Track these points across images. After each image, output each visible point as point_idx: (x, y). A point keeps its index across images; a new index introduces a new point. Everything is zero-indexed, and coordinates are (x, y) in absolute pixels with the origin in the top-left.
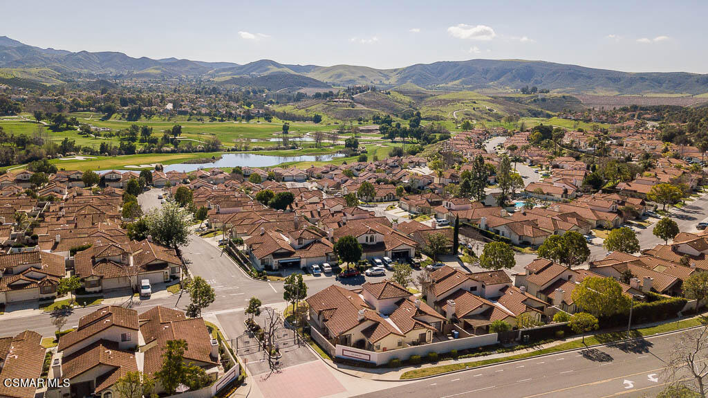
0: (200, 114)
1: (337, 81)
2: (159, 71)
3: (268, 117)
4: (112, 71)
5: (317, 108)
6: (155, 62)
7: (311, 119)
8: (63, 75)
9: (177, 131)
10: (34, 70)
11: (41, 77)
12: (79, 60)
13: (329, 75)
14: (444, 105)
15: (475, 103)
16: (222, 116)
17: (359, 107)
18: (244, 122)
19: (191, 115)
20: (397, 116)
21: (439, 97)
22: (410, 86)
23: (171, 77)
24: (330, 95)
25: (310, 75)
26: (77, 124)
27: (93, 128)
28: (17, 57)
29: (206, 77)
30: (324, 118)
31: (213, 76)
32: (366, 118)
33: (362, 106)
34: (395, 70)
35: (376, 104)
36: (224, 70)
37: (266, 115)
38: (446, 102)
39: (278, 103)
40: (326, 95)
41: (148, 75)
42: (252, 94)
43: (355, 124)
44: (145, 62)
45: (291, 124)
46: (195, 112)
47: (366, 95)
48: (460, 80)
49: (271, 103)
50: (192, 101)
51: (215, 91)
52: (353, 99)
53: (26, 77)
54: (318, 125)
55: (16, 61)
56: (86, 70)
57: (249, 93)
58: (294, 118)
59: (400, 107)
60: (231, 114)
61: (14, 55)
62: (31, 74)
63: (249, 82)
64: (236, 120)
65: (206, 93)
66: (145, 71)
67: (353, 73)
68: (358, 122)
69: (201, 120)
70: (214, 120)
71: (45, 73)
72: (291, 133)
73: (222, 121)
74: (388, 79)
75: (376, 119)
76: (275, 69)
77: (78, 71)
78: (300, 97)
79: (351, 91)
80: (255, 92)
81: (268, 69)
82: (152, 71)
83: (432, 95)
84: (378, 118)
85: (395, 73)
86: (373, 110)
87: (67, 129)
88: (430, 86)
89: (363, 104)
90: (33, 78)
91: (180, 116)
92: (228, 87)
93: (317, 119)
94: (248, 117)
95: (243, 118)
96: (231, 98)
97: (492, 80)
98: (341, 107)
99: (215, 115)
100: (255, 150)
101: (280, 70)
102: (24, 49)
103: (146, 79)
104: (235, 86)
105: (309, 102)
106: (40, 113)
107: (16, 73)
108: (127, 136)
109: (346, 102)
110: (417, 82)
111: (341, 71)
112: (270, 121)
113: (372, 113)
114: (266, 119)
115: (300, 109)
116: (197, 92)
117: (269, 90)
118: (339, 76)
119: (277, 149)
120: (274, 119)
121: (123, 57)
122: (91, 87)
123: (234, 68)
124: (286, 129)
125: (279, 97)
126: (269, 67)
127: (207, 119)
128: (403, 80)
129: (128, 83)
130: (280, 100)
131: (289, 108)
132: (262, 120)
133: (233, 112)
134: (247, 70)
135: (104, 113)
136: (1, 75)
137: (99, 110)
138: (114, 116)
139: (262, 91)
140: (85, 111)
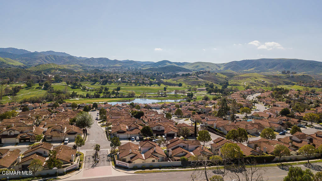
0: (131, 82)
2: (121, 65)
3: (159, 84)
4: (102, 65)
5: (181, 80)
6: (120, 62)
7: (178, 85)
8: (83, 67)
9: (119, 89)
10: (72, 66)
11: (74, 68)
12: (90, 61)
13: (193, 66)
14: (241, 79)
15: (256, 78)
16: (140, 83)
17: (200, 80)
20: (218, 84)
21: (240, 76)
22: (229, 71)
23: (125, 68)
24: (189, 74)
25: (183, 67)
26: (81, 86)
27: (87, 88)
28: (68, 60)
29: (139, 68)
30: (183, 85)
31: (143, 67)
32: (202, 85)
33: (201, 79)
34: (223, 64)
35: (209, 79)
36: (147, 65)
37: (159, 83)
38: (242, 78)
39: (166, 78)
40: (187, 75)
41: (116, 67)
42: (156, 74)
43: (197, 87)
44: (116, 61)
45: (169, 87)
46: (129, 82)
47: (205, 75)
48: (254, 68)
49: (164, 78)
50: (130, 77)
52: (198, 76)
53: (69, 68)
54: (180, 87)
55: (67, 62)
56: (92, 65)
57: (155, 74)
58: (170, 84)
59: (220, 79)
61: (66, 60)
62: (70, 67)
63: (156, 70)
66: (115, 65)
67: (203, 65)
69: (131, 85)
70: (136, 85)
71: (76, 66)
72: (167, 90)
74: (220, 68)
75: (207, 85)
76: (169, 64)
77: (89, 65)
78: (176, 76)
79: (198, 73)
80: (158, 74)
81: (166, 64)
82: (118, 65)
83: (237, 75)
84: (208, 84)
86: (206, 81)
87: (78, 88)
88: (239, 71)
89: (202, 78)
90: (71, 68)
92: (147, 71)
93: (180, 85)
94: (151, 84)
96: (145, 76)
97: (270, 68)
98: (192, 79)
99: (137, 83)
100: (149, 97)
101: (171, 64)
102: (71, 57)
103: (115, 69)
104: (150, 71)
106: (68, 82)
107: (66, 67)
108: (99, 91)
109: (194, 77)
110: (233, 69)
111: (198, 64)
112: (160, 86)
113: (205, 82)
116: (133, 74)
117: (164, 73)
118: (197, 66)
119: (158, 97)
121: (107, 59)
122: (92, 72)
123: (152, 64)
124: (165, 89)
127: (133, 85)
128: (226, 68)
129: (107, 70)
130: (168, 77)
131: (169, 81)
133: (145, 82)
134: (157, 65)
135: (93, 82)
136: (59, 68)
137: (91, 81)
138: (96, 83)
139: (161, 73)
140: (86, 81)
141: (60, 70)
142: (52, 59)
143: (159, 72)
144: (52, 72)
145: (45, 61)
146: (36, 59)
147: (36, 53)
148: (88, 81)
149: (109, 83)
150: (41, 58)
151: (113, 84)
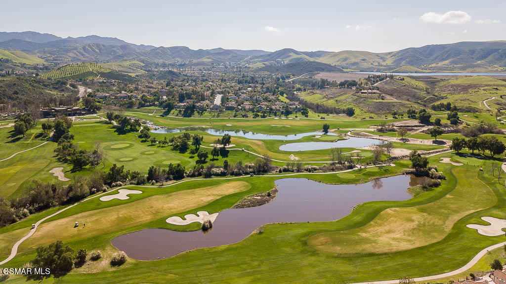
1: (344, 64)
2: (210, 60)
3: (305, 112)
4: (179, 61)
7: (344, 112)
8: (147, 66)
9: (226, 141)
10: (127, 63)
11: (130, 68)
13: (337, 60)
17: (389, 99)
18: (283, 117)
19: (237, 111)
23: (219, 65)
28: (120, 52)
29: (243, 63)
30: (357, 111)
31: (248, 62)
32: (400, 112)
33: (391, 97)
34: (389, 53)
36: (256, 57)
37: (302, 110)
41: (202, 64)
43: (390, 117)
44: (201, 53)
45: (327, 117)
46: (240, 107)
51: (253, 80)
53: (121, 69)
54: (352, 119)
55: (119, 56)
56: (162, 60)
57: (278, 79)
60: (271, 109)
61: (118, 51)
62: (123, 67)
64: (275, 115)
65: (246, 82)
67: (356, 57)
68: (392, 116)
69: (246, 116)
70: (257, 116)
71: (134, 65)
73: (264, 117)
74: (385, 61)
76: (295, 56)
77: (156, 61)
80: (283, 78)
81: (290, 56)
82: (205, 60)
83: (442, 80)
85: (390, 56)
87: (131, 130)
89: (389, 94)
90: (125, 69)
91: (228, 112)
93: (350, 113)
94: (287, 112)
95: (282, 113)
96: (268, 89)
97: (478, 59)
98: (371, 98)
99: (258, 111)
101: (299, 56)
102: (125, 46)
103: (201, 67)
105: (334, 90)
106: (112, 115)
107: (114, 67)
111: (345, 55)
112: (307, 116)
113: (403, 105)
114: (303, 113)
115: (329, 99)
116: (240, 82)
117: (293, 75)
118: (345, 59)
120: (311, 113)
121: (186, 49)
122: (162, 76)
123: (263, 56)
124: (327, 128)
125: (304, 83)
126: (290, 54)
127: (251, 114)
131: (317, 98)
132: (299, 115)
133: (273, 107)
134: (273, 57)
135: (164, 109)
136: (102, 70)
137: (161, 105)
138: (172, 112)
139: (288, 77)
140: (150, 106)
141: (103, 75)
142: (94, 51)
143: (284, 74)
144: (88, 81)
145: (83, 55)
146: (67, 51)
147: (69, 40)
148: (154, 105)
149: (198, 112)
150: (75, 48)
151: (206, 114)
